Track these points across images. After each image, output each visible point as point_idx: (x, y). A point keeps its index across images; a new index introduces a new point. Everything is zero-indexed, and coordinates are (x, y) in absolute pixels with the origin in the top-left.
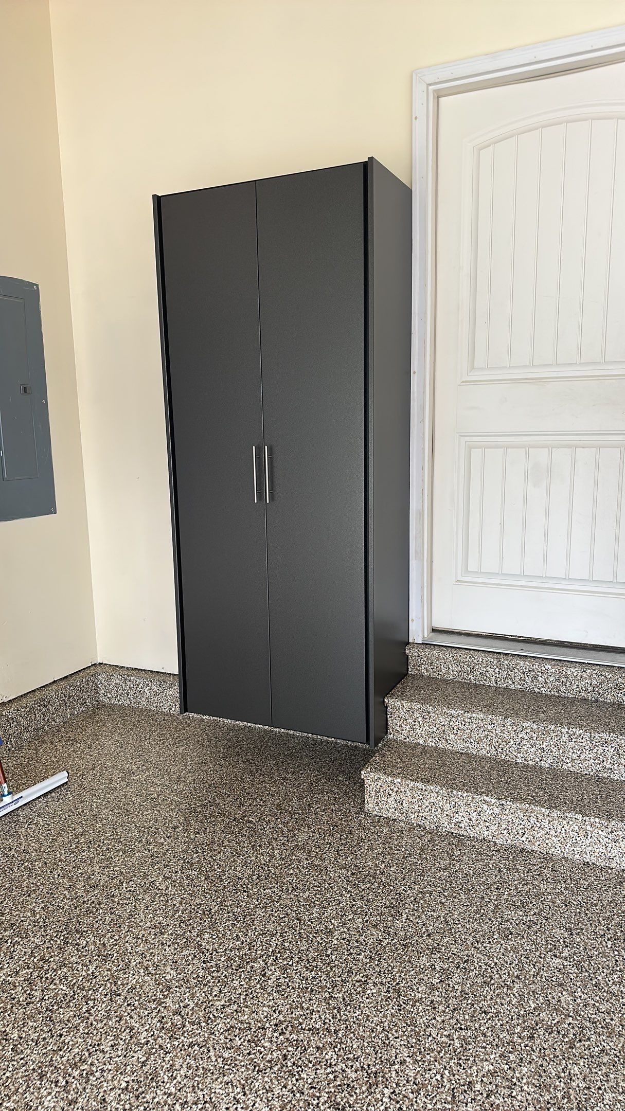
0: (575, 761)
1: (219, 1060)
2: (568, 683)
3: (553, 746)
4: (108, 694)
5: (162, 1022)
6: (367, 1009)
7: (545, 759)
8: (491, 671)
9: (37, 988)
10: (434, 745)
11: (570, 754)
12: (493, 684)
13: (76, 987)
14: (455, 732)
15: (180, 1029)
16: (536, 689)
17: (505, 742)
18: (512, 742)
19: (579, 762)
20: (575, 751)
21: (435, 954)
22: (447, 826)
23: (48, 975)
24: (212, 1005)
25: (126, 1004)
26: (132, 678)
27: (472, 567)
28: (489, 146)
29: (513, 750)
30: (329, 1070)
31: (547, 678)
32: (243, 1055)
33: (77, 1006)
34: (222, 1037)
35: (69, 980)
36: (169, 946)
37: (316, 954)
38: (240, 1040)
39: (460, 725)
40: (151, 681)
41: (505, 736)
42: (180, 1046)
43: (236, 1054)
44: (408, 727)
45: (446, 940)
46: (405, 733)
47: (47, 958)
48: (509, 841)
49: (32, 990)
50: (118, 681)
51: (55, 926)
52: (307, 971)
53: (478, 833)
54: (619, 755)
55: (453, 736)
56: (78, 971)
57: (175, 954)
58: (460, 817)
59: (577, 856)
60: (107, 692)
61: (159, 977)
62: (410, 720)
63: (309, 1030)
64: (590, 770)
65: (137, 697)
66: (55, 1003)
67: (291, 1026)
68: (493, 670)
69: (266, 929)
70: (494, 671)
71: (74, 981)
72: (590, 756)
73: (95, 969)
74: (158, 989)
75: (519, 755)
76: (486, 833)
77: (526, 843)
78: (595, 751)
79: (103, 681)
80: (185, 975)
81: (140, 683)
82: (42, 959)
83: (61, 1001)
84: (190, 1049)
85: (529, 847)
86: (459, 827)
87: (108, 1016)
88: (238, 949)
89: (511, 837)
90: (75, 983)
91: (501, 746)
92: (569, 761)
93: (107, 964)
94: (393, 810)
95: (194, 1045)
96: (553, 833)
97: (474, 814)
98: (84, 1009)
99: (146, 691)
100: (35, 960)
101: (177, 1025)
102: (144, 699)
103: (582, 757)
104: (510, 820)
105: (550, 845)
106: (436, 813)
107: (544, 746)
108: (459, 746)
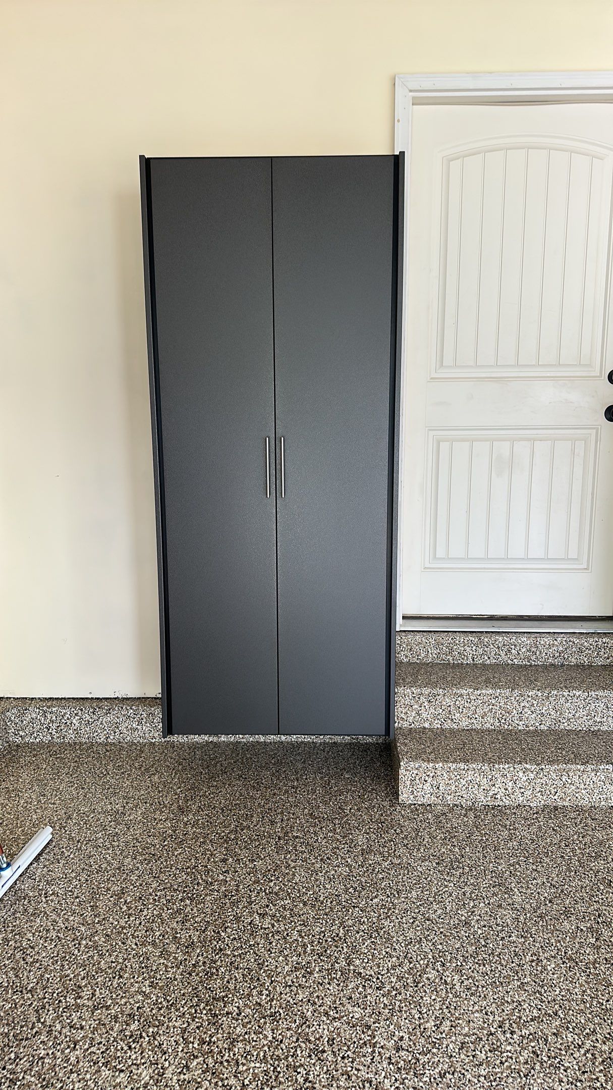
0: (571, 720)
1: (480, 1079)
2: (538, 652)
3: (551, 710)
4: (21, 733)
5: (393, 1064)
6: (561, 984)
7: (544, 722)
8: (468, 649)
9: (225, 1075)
10: (439, 726)
11: (566, 714)
12: (470, 661)
13: (269, 1059)
14: (461, 710)
15: (416, 1063)
16: (509, 662)
17: (508, 713)
18: (515, 711)
19: (574, 720)
20: (571, 711)
21: (570, 917)
22: (483, 800)
23: (226, 1058)
24: (425, 1029)
25: (339, 1059)
26: (54, 709)
27: (440, 553)
28: (458, 159)
29: (516, 718)
30: (582, 1051)
31: (520, 650)
32: (498, 1066)
33: (290, 1079)
34: (463, 1056)
35: (255, 1054)
36: (329, 984)
37: (474, 948)
38: (481, 1052)
39: (466, 704)
40: (82, 710)
41: (508, 707)
42: (432, 1080)
43: (490, 1068)
44: (413, 713)
45: (568, 902)
46: (411, 719)
47: (208, 1039)
48: (543, 802)
49: (222, 1080)
50: (34, 716)
51: (184, 1002)
52: (480, 966)
53: (514, 800)
54: (608, 708)
55: (459, 714)
56: (256, 1041)
57: (342, 990)
58: (496, 789)
59: (603, 803)
60: (18, 730)
61: (348, 1019)
62: (416, 706)
63: (532, 1020)
64: (583, 726)
65: (61, 730)
66: (262, 1084)
67: (514, 1022)
68: (470, 648)
69: (408, 938)
70: (472, 650)
71: (262, 1054)
72: (583, 713)
73: (273, 1033)
74: (358, 1031)
75: (521, 722)
76: (521, 799)
77: (558, 800)
78: (588, 708)
79: (13, 718)
80: (372, 1008)
81: (65, 713)
82: (202, 1042)
83: (267, 1080)
84: (444, 1079)
85: (560, 804)
86: (495, 798)
87: (333, 1077)
88: (400, 966)
89: (544, 798)
90: (264, 1056)
91: (504, 717)
92: (565, 721)
93: (280, 1023)
94: (429, 795)
95: (445, 1074)
96: (582, 786)
97: (510, 784)
98: (301, 1080)
99: (74, 721)
100: (196, 1045)
101: (410, 1061)
102: (71, 731)
103: (577, 715)
104: (544, 782)
105: (579, 798)
106: (474, 789)
107: (543, 711)
108: (464, 724)
